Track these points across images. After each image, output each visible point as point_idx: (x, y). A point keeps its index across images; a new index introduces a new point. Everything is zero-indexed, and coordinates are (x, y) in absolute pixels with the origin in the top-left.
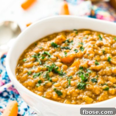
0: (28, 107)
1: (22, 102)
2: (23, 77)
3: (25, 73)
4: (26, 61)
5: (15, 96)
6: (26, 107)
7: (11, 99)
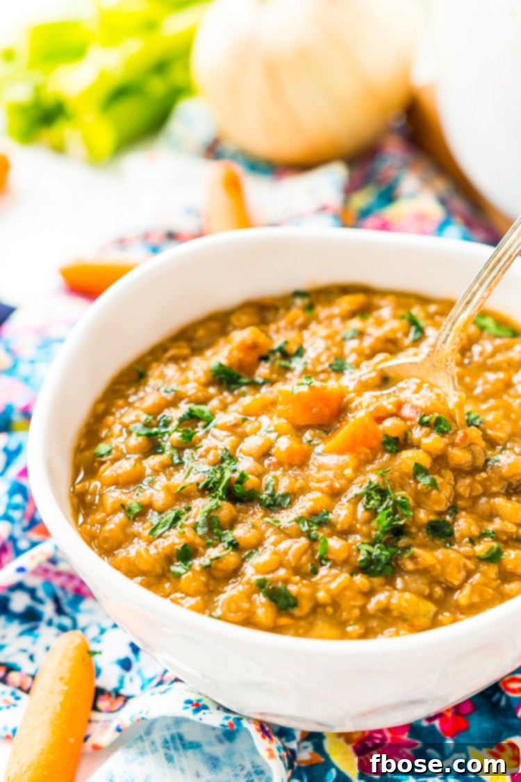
0: (135, 649)
1: (103, 631)
2: (111, 530)
3: (114, 512)
4: (109, 453)
5: (67, 609)
6: (127, 652)
7: (50, 623)
